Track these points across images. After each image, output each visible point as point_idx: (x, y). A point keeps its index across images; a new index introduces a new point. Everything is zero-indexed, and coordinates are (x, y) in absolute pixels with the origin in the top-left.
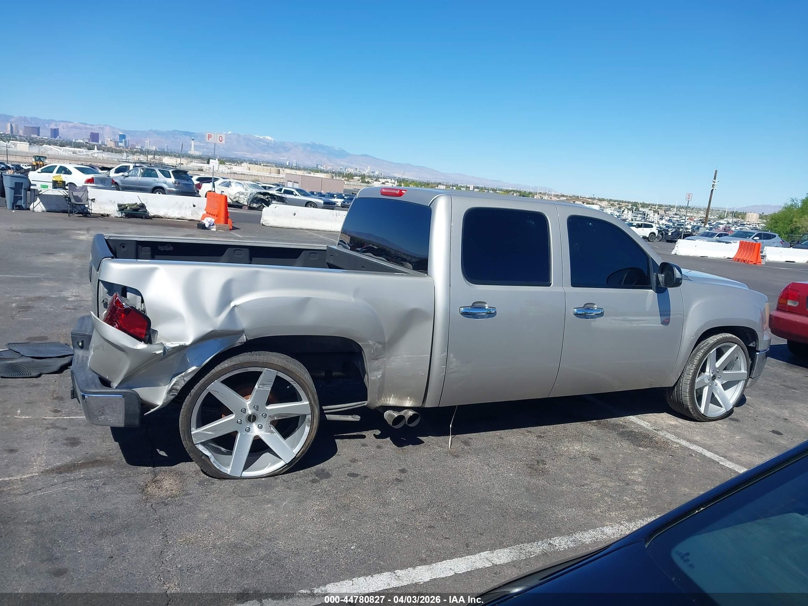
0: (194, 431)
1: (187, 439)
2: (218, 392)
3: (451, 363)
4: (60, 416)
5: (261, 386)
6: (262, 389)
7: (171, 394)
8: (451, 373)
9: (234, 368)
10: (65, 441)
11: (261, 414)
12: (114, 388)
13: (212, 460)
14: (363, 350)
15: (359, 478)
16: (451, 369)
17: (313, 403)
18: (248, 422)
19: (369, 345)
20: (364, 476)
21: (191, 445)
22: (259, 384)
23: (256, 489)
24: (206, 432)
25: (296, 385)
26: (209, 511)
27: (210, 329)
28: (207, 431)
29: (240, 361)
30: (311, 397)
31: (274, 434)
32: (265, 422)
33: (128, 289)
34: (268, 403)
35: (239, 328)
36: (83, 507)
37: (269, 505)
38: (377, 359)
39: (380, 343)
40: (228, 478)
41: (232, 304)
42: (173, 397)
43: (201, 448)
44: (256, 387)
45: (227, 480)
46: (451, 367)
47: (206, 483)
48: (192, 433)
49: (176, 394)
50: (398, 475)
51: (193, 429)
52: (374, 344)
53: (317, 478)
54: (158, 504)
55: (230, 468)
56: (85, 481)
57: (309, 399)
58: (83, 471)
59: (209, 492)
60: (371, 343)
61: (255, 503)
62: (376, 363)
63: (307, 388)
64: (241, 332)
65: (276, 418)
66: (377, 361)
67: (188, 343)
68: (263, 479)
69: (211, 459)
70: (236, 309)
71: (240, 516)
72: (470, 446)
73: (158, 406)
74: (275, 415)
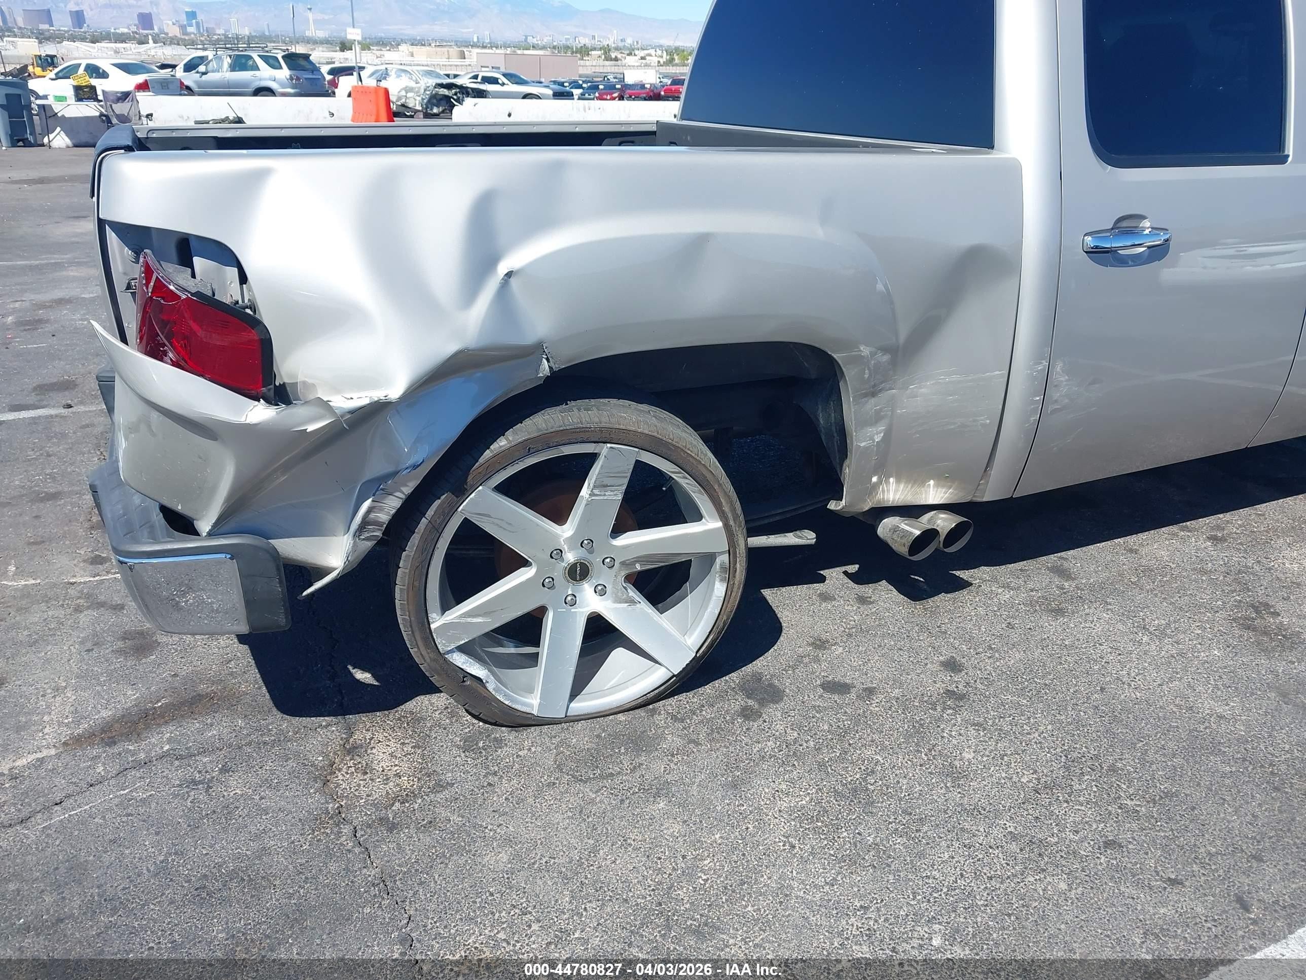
0: (437, 621)
1: (420, 643)
2: (489, 516)
3: (1056, 386)
4: (108, 573)
5: (596, 492)
6: (602, 498)
7: (367, 535)
8: (1055, 411)
9: (527, 447)
10: (120, 644)
11: (600, 560)
12: (204, 534)
13: (491, 687)
14: (843, 373)
15: (853, 695)
16: (1056, 401)
17: (732, 523)
18: (568, 581)
19: (859, 360)
20: (865, 690)
21: (432, 655)
22: (592, 485)
23: (612, 749)
24: (469, 620)
25: (687, 481)
26: (508, 841)
27: (450, 348)
28: (470, 616)
29: (539, 430)
30: (726, 508)
31: (638, 605)
32: (613, 579)
33: (193, 244)
34: (617, 531)
35: (529, 339)
36: (176, 853)
37: (662, 805)
38: (873, 395)
39: (885, 350)
40: (533, 723)
41: (502, 268)
42: (370, 544)
43: (459, 660)
44: (585, 492)
45: (533, 728)
46: (1056, 396)
47: (481, 744)
48: (433, 626)
49: (379, 534)
50: (945, 680)
51: (433, 616)
52: (873, 354)
53: (751, 702)
54: (369, 826)
55: (539, 701)
56: (177, 763)
57: (723, 516)
58: (169, 731)
59: (495, 774)
60: (865, 350)
61: (622, 801)
62: (872, 405)
63: (716, 487)
64: (537, 350)
65: (638, 567)
66: (873, 401)
67: (395, 391)
68: (621, 717)
69: (487, 685)
70: (513, 281)
71: (594, 851)
72: (1074, 579)
73: (335, 569)
74: (638, 560)
